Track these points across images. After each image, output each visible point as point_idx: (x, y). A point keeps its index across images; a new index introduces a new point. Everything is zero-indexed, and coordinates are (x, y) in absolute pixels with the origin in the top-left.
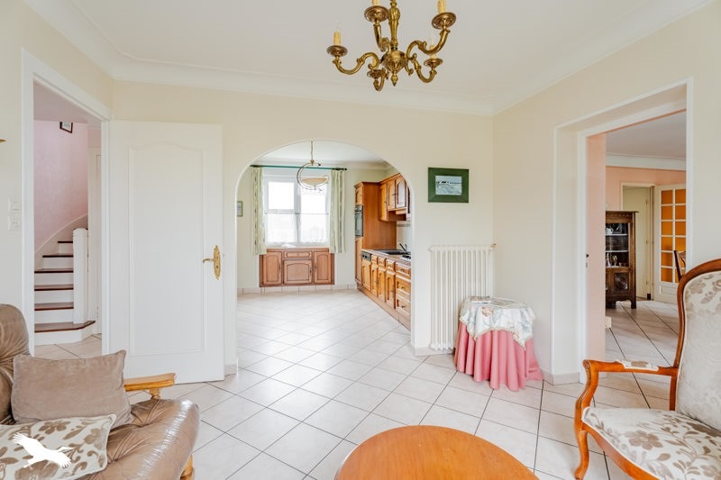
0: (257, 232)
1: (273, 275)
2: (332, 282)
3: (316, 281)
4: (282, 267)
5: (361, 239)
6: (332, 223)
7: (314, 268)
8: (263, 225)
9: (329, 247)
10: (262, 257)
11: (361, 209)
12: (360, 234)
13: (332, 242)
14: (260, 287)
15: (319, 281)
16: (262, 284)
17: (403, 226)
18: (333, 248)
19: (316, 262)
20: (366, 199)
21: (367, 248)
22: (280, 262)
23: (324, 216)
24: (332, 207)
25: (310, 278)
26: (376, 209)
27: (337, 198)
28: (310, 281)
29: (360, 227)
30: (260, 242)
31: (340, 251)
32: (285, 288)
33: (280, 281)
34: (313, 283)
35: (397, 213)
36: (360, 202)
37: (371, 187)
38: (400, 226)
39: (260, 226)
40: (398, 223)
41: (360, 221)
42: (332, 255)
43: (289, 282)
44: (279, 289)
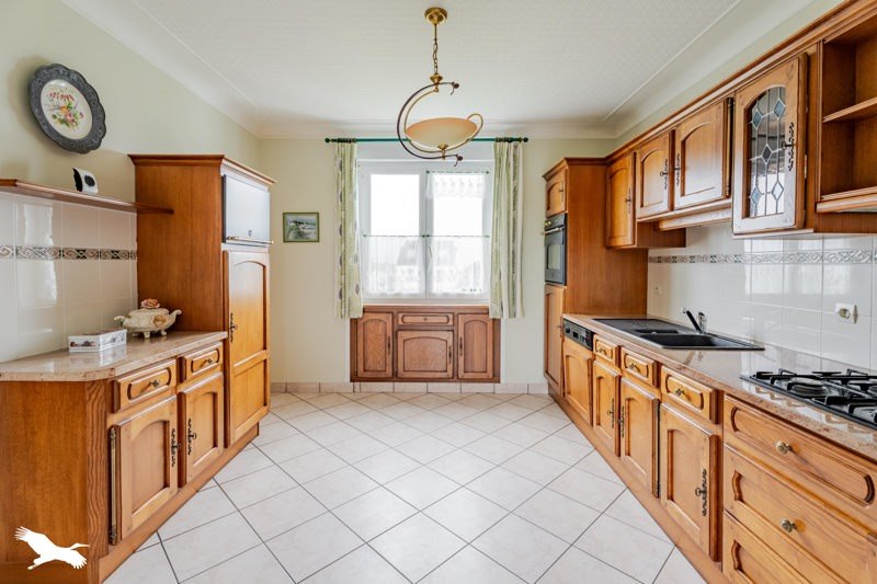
0: (343, 273)
1: (376, 358)
2: (495, 378)
3: (461, 373)
4: (392, 344)
5: (560, 291)
6: (496, 254)
7: (459, 348)
8: (356, 259)
9: (487, 303)
10: (354, 322)
11: (561, 221)
12: (560, 278)
13: (496, 293)
14: (352, 380)
15: (470, 376)
16: (355, 378)
17: (674, 260)
18: (498, 309)
19: (461, 335)
20: (573, 199)
21: (575, 312)
22: (390, 334)
23: (479, 242)
24: (497, 221)
25: (450, 367)
26: (599, 221)
27: (507, 203)
28: (450, 373)
29: (557, 263)
30: (350, 293)
31: (513, 314)
32: (400, 386)
33: (389, 372)
34: (455, 378)
35: (665, 226)
36: (560, 206)
37: (587, 170)
38: (659, 260)
39: (350, 261)
40: (653, 253)
41: (558, 250)
42: (496, 322)
43: (408, 375)
44: (387, 386)
